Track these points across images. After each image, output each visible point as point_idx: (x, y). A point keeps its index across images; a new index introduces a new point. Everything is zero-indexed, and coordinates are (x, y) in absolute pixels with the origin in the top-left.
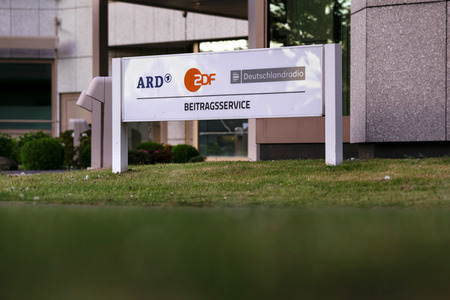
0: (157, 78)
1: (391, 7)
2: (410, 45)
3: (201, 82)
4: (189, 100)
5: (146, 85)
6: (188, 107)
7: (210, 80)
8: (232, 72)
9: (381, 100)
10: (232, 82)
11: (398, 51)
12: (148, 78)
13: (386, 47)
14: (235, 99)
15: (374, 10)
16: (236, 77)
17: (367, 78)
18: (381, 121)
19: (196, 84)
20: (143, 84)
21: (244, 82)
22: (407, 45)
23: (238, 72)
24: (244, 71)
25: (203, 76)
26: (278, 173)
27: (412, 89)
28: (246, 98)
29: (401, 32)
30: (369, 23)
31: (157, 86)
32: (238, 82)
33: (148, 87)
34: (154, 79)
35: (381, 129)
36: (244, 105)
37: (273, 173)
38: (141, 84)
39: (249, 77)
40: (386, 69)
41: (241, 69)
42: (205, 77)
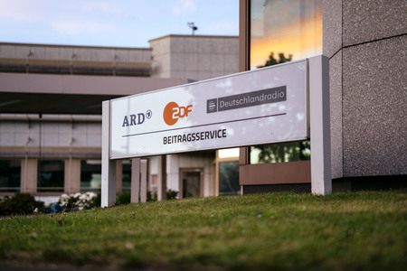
0: (139, 115)
1: (368, 44)
2: (390, 79)
3: (179, 115)
4: (167, 134)
5: (130, 123)
6: (166, 141)
7: (187, 111)
8: (208, 101)
9: (359, 136)
10: (209, 111)
11: (376, 86)
12: (131, 116)
13: (363, 83)
14: (211, 129)
15: (350, 50)
16: (212, 106)
17: (343, 115)
18: (359, 156)
19: (174, 117)
20: (128, 123)
21: (220, 110)
22: (387, 79)
23: (214, 100)
24: (220, 99)
25: (180, 108)
26: (256, 204)
27: (394, 123)
28: (222, 127)
29: (380, 66)
30: (345, 62)
31: (139, 123)
32: (215, 110)
33: (132, 124)
34: (137, 117)
35: (359, 164)
36: (221, 134)
37: (250, 204)
38: (126, 123)
39: (225, 104)
40: (364, 105)
41: (217, 97)
42: (182, 110)
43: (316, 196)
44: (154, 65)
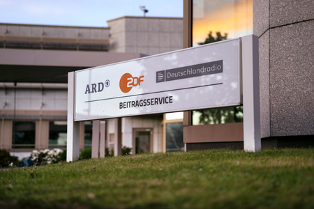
0: (99, 84)
1: (291, 25)
2: (310, 54)
3: (133, 84)
4: (123, 100)
5: (91, 91)
6: (122, 106)
7: (139, 81)
8: (157, 73)
9: (284, 102)
10: (158, 81)
11: (298, 60)
12: (93, 85)
13: (287, 58)
14: (160, 96)
15: (276, 30)
16: (161, 76)
17: (270, 85)
18: (284, 119)
19: (128, 86)
20: (89, 91)
21: (168, 80)
22: (307, 54)
23: (162, 72)
24: (168, 71)
25: (134, 78)
26: (197, 159)
28: (169, 94)
29: (300, 44)
30: (272, 41)
31: (99, 91)
32: (163, 80)
33: (93, 92)
34: (97, 86)
35: (284, 125)
36: (168, 100)
37: (193, 159)
38: (88, 91)
39: (172, 75)
40: (287, 76)
41: (165, 69)
42: (135, 80)
43: (248, 153)
44: (111, 41)
